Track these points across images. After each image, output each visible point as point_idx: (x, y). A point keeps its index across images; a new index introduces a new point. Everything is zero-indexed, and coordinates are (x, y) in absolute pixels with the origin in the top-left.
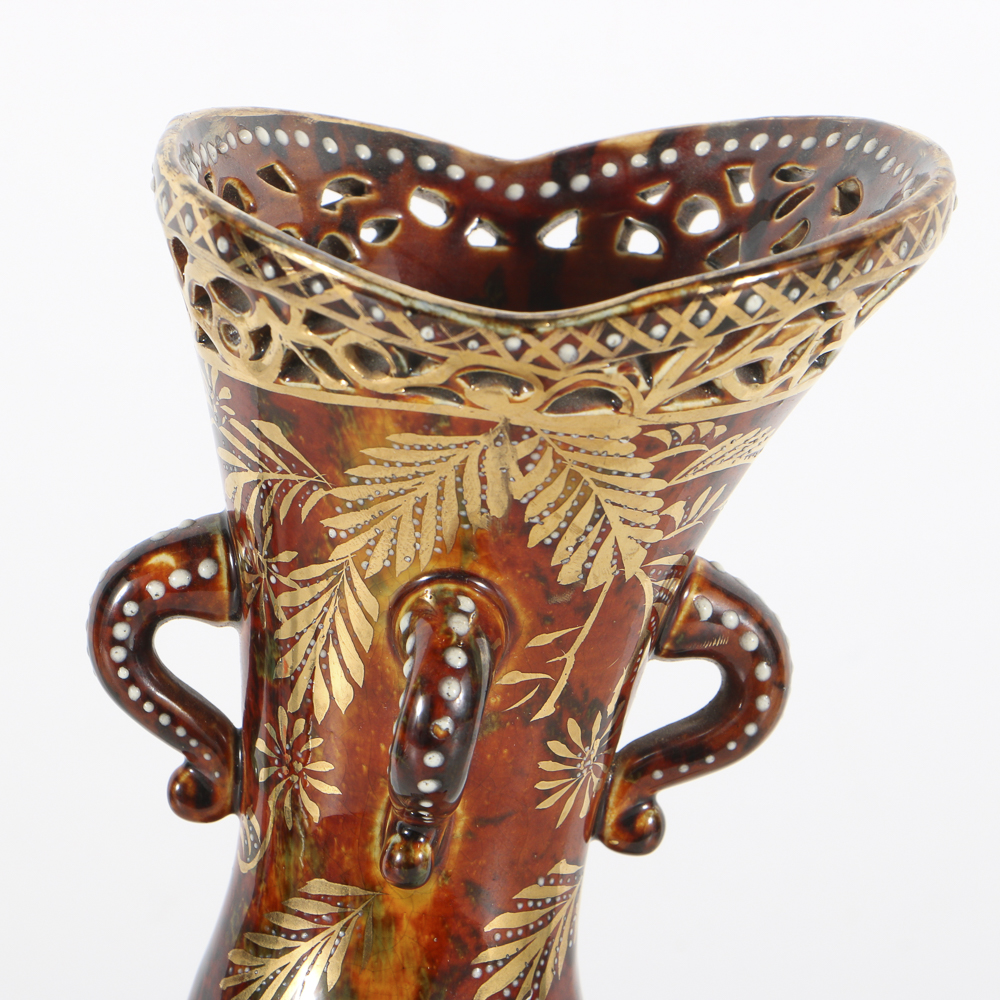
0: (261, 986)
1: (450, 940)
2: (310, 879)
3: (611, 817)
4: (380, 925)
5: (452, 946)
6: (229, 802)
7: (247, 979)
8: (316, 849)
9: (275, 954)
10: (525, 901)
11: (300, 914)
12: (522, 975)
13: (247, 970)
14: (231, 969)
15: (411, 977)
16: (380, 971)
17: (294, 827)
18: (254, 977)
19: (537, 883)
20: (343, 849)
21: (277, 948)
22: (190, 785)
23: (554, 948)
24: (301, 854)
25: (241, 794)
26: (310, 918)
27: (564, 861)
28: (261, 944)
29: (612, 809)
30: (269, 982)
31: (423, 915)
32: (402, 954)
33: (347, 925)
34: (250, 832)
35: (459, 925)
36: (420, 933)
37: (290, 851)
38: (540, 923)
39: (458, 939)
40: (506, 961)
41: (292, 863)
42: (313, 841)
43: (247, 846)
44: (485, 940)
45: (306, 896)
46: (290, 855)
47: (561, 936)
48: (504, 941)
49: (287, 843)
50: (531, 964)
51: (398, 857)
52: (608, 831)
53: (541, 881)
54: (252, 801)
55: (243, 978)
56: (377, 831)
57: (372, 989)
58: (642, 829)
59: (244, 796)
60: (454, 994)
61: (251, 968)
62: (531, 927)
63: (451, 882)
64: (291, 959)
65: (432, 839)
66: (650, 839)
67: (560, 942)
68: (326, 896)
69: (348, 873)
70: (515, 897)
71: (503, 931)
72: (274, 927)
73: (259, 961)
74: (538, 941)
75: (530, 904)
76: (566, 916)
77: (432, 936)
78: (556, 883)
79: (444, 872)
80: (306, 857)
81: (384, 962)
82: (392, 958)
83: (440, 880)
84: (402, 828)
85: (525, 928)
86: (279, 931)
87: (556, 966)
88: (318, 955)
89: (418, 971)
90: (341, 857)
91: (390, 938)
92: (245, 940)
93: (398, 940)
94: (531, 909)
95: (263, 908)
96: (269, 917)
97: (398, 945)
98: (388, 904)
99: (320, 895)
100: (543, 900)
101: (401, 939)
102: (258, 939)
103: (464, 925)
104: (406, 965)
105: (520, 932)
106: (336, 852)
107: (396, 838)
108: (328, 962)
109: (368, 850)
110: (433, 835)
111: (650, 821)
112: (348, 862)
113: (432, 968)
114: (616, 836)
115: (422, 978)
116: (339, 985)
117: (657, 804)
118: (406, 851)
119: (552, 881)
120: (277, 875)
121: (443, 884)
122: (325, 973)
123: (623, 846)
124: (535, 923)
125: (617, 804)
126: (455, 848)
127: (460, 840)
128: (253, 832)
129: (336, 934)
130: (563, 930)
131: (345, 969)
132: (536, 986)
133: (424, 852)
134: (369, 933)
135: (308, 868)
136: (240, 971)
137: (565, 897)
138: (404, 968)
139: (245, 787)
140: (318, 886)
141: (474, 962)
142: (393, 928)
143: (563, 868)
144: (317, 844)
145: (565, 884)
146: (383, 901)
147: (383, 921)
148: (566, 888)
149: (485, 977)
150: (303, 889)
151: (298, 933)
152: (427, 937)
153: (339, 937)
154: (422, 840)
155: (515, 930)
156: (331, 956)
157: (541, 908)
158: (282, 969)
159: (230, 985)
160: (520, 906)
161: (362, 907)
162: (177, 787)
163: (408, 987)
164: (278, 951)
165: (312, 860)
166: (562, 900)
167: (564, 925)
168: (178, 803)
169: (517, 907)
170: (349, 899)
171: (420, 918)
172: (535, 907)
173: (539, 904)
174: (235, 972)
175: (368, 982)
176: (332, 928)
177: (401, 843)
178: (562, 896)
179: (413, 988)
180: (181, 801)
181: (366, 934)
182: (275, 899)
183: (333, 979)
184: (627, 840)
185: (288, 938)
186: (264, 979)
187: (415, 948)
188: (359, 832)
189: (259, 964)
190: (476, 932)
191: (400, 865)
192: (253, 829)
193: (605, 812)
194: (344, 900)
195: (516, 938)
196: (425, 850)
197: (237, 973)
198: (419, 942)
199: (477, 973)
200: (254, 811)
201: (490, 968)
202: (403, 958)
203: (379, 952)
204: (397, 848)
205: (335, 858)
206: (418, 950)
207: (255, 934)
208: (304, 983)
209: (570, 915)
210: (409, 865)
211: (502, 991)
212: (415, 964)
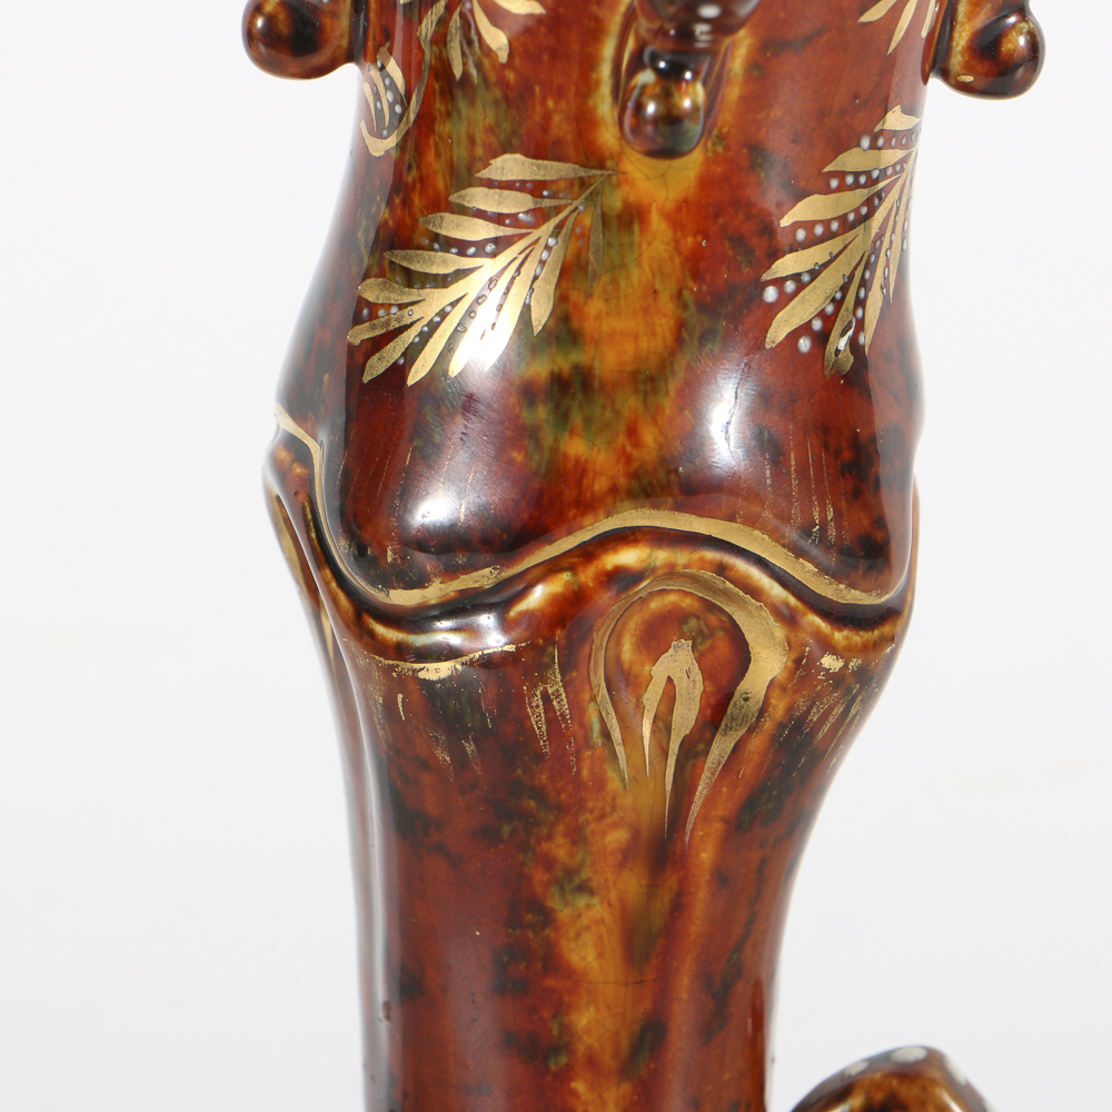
0: (421, 334)
1: (727, 243)
2: (495, 156)
3: (962, 38)
4: (614, 223)
5: (730, 253)
6: (345, 43)
7: (394, 325)
8: (504, 106)
9: (443, 281)
10: (841, 175)
11: (481, 214)
12: (839, 295)
13: (394, 310)
14: (365, 312)
15: (667, 304)
16: (618, 298)
17: (465, 74)
18: (407, 321)
19: (858, 145)
20: (550, 103)
21: (442, 271)
22: (282, 17)
23: (883, 250)
24: (478, 116)
25: (366, 29)
26: (498, 219)
27: (897, 109)
28: (416, 267)
29: (962, 24)
30: (433, 327)
31: (684, 204)
32: (651, 269)
33: (560, 227)
34: (386, 88)
35: (741, 217)
36: (679, 234)
37: (459, 112)
38: (864, 210)
39: (739, 241)
40: (814, 274)
41: (463, 133)
42: (498, 93)
43: (379, 112)
44: (783, 240)
45: (490, 184)
46: (460, 118)
47: (893, 232)
48: (812, 241)
49: (453, 98)
50: (851, 277)
51: (651, 108)
52: (957, 60)
53: (865, 142)
54: (388, 35)
55: (387, 323)
56: (605, 71)
57: (605, 328)
58: (1010, 55)
59: (371, 31)
60: (736, 330)
61: (401, 307)
62: (851, 217)
63: (727, 148)
64: (470, 287)
65: (702, 75)
66: (1021, 71)
67: (891, 242)
68: (523, 182)
69: (559, 142)
70: (827, 169)
71: (808, 225)
72: (436, 237)
73: (414, 295)
74: (859, 239)
75: (850, 180)
76: (900, 199)
77: (699, 238)
78: (888, 146)
79: (715, 132)
80: (488, 120)
81: (623, 283)
82: (637, 276)
83: (709, 145)
84: (655, 58)
85: (842, 219)
86: (449, 244)
87: (886, 279)
88: (513, 278)
89: (679, 295)
90: (547, 117)
91: (631, 245)
92: (386, 263)
93: (644, 246)
94: (851, 188)
95: (416, 209)
96: (427, 222)
97: (645, 255)
98: (626, 188)
99: (515, 181)
100: (868, 173)
101: (649, 244)
102: (410, 260)
103: (748, 217)
104: (658, 286)
105: (835, 226)
106: (539, 109)
107: (646, 77)
108: (531, 288)
109: (591, 102)
110: (704, 68)
111: (1022, 41)
112: (560, 125)
113: (700, 290)
114: (968, 69)
115: (685, 307)
116: (551, 324)
117: (1030, 14)
118: (666, 97)
119: (881, 142)
120: (438, 155)
121: (715, 152)
122: (527, 309)
123: (981, 84)
124: (857, 211)
125: (971, 16)
126: (733, 93)
127: (740, 78)
128: (392, 86)
129: (542, 243)
130: (895, 222)
131: (561, 298)
132: (860, 313)
133: (691, 97)
134: (597, 238)
135: (493, 139)
136: (381, 312)
137: (898, 167)
138: (655, 291)
139: (372, 15)
140: (511, 166)
141: (766, 277)
142: (636, 227)
143: (895, 120)
144: (506, 98)
145: (900, 146)
146: (619, 185)
147: (619, 217)
148: (899, 154)
149: (785, 299)
150: (485, 174)
151: (480, 246)
152: (690, 240)
153: (547, 247)
154: (688, 75)
155: (826, 223)
156: (536, 278)
157: (864, 186)
158: (454, 304)
159: (367, 337)
160: (834, 183)
161: (584, 196)
162: (260, 23)
163: (664, 321)
164: (445, 276)
165: (498, 124)
166: (895, 172)
167: (897, 214)
168: (262, 48)
169: (829, 185)
170: (562, 185)
171: (679, 209)
172: (856, 185)
173: (863, 180)
174: (373, 316)
175: (599, 317)
176: (536, 234)
177: (656, 84)
178: (894, 166)
179: (672, 322)
180: (267, 45)
181: (592, 239)
182: (437, 192)
183: (541, 315)
184: (987, 75)
185: (462, 253)
186: (425, 322)
187: (671, 259)
188: (575, 73)
189: (415, 299)
190: (767, 228)
191: (657, 120)
192: (393, 83)
193: (952, 28)
194: (554, 187)
195: (829, 235)
196: (695, 93)
197: (377, 317)
198: (677, 248)
199: (771, 294)
200: (391, 53)
201: (790, 286)
202: (653, 275)
203: (614, 268)
204: (649, 91)
205: (537, 118)
206: (677, 261)
207: (403, 253)
208: (494, 324)
209: (904, 199)
210: (671, 119)
211: (810, 321)
212: (672, 284)
